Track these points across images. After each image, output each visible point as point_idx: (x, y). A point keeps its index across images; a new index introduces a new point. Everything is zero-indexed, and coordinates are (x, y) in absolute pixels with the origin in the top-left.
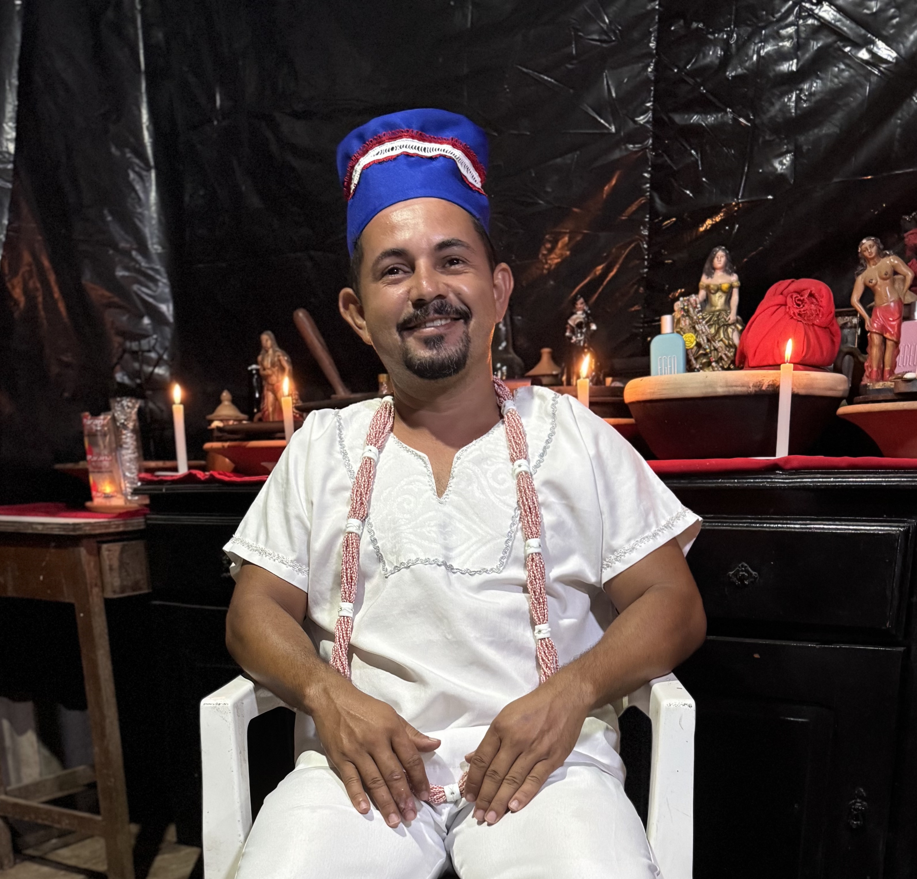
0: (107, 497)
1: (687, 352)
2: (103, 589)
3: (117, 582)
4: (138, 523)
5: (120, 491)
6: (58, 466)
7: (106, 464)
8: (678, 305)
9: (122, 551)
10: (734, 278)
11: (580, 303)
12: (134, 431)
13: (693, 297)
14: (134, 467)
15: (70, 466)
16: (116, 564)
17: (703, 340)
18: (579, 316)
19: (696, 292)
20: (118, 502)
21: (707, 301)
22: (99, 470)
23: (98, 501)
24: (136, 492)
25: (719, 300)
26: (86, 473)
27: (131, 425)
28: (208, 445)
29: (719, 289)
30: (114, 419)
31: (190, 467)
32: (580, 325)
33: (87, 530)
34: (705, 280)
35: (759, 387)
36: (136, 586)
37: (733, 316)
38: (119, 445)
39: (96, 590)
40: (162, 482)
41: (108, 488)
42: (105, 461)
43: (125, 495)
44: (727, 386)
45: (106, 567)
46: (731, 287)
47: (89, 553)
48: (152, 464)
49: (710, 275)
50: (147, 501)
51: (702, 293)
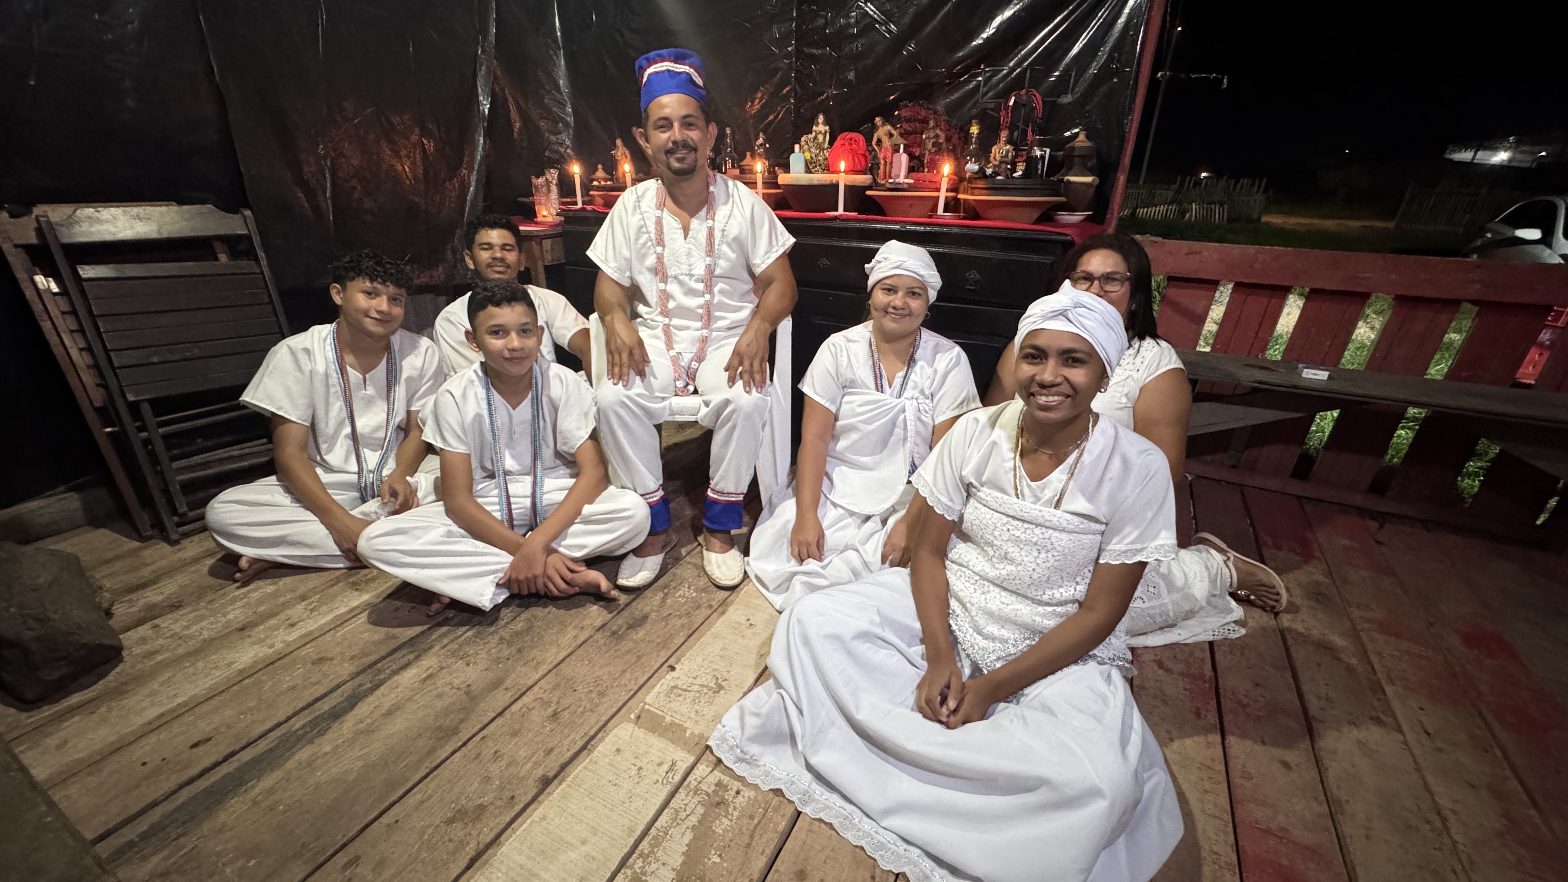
0: (544, 216)
1: (806, 161)
2: (543, 261)
3: (550, 258)
4: (559, 229)
5: (550, 213)
6: (519, 199)
7: (543, 201)
8: (803, 139)
9: (552, 243)
10: (827, 128)
11: (761, 135)
12: (556, 185)
13: (810, 136)
14: (557, 202)
15: (525, 200)
16: (549, 249)
17: (813, 155)
18: (761, 141)
19: (811, 133)
20: (550, 219)
21: (816, 138)
22: (540, 204)
23: (540, 219)
24: (558, 214)
25: (820, 137)
26: (533, 204)
27: (554, 182)
28: (591, 193)
29: (820, 132)
30: (547, 179)
31: (584, 203)
32: (761, 145)
33: (536, 233)
34: (814, 128)
35: (831, 181)
36: (558, 260)
37: (826, 145)
38: (549, 191)
39: (540, 262)
40: (571, 211)
41: (545, 213)
42: (543, 200)
43: (552, 215)
45: (545, 249)
46: (826, 132)
47: (537, 244)
48: (565, 200)
49: (817, 125)
50: (563, 219)
51: (814, 134)
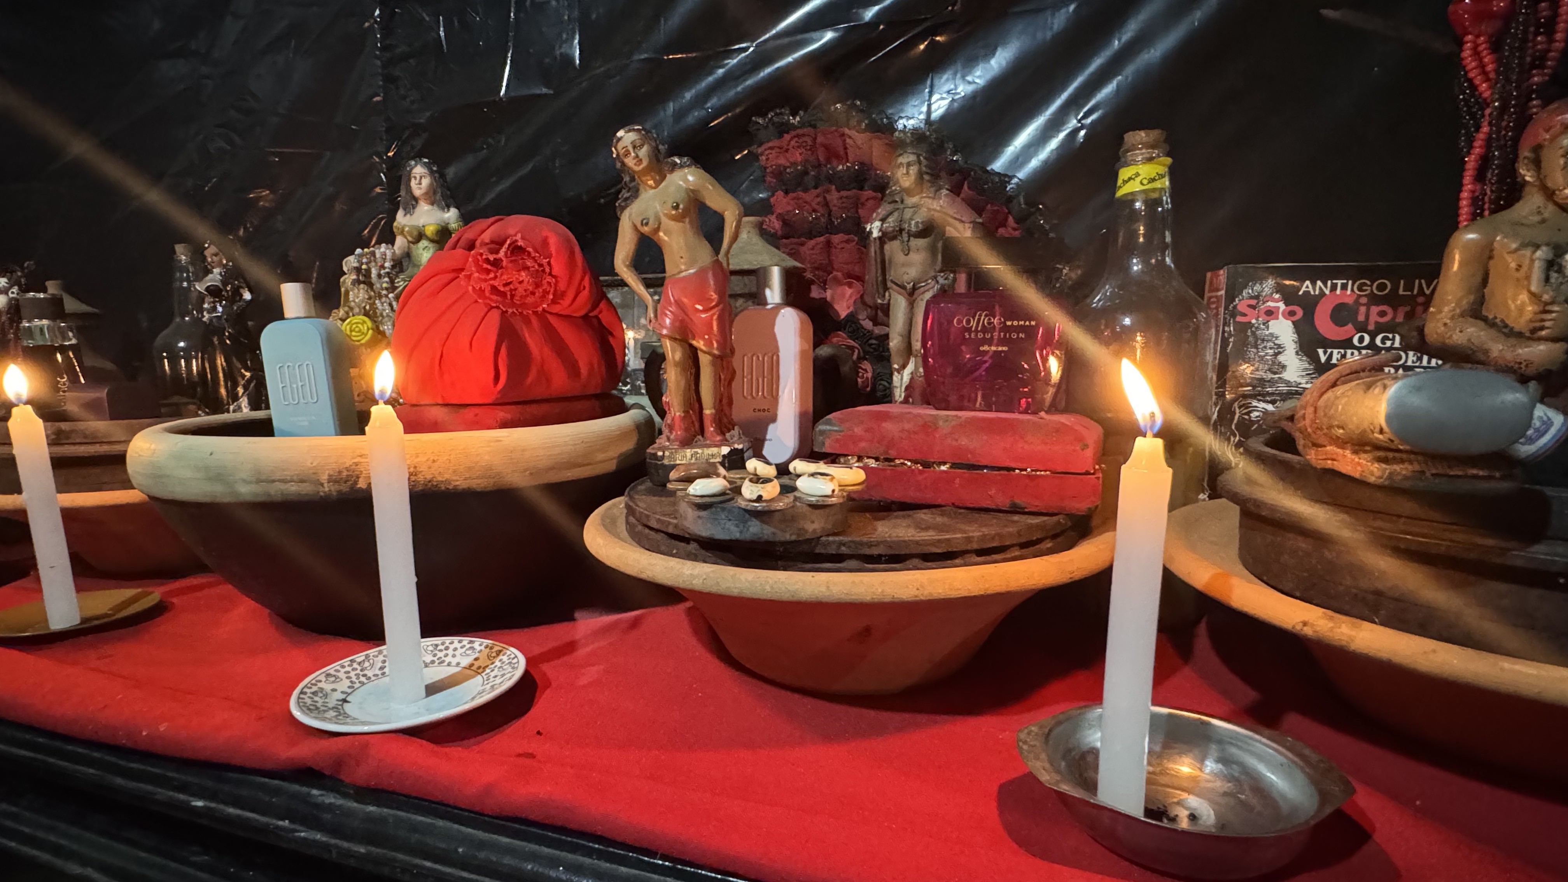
10: (450, 214)
11: (212, 254)
13: (383, 249)
18: (214, 277)
21: (409, 256)
25: (423, 254)
29: (423, 235)
32: (215, 292)
34: (402, 218)
35: (346, 482)
44: (259, 481)
46: (446, 232)
49: (411, 207)
51: (400, 242)
